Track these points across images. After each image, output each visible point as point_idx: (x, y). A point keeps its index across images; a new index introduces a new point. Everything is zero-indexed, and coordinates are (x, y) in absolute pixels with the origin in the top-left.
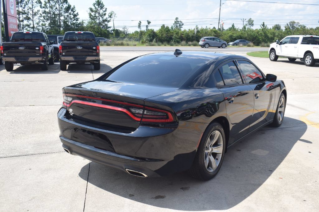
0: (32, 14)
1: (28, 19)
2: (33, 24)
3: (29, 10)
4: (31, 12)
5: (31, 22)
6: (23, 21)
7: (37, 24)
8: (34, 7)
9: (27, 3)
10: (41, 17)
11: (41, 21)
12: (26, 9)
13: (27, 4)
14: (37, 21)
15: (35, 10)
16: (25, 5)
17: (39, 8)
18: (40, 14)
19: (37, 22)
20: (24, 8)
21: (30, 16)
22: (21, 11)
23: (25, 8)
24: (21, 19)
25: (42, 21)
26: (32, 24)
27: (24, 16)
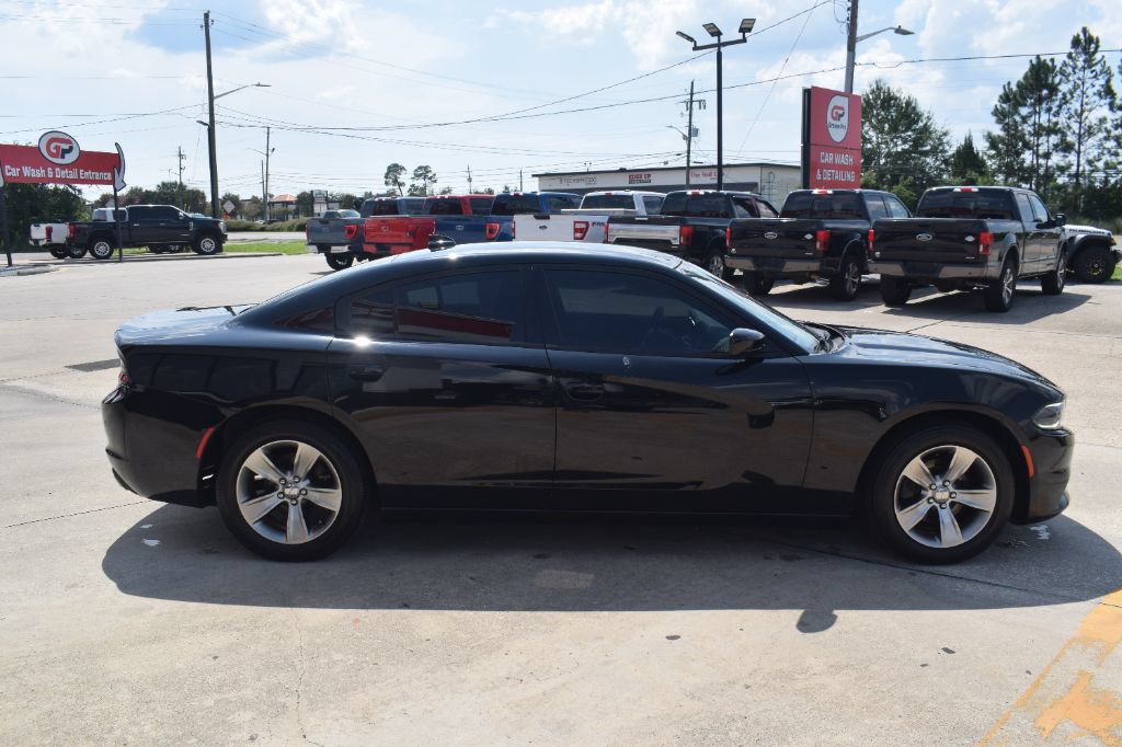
0: (1077, 131)
1: (1066, 147)
2: (1078, 166)
3: (1073, 119)
4: (1075, 127)
5: (1072, 158)
6: (1047, 156)
7: (1090, 162)
8: (1090, 110)
9: (1069, 96)
10: (1107, 139)
11: (1105, 152)
12: (1062, 120)
13: (1066, 102)
14: (1094, 153)
15: (1092, 118)
16: (1060, 107)
17: (1105, 111)
18: (1106, 129)
19: (1091, 157)
20: (1057, 114)
21: (1071, 138)
22: (1046, 124)
23: (1061, 115)
24: (1042, 150)
25: (1109, 152)
26: (1075, 163)
27: (1054, 139)
